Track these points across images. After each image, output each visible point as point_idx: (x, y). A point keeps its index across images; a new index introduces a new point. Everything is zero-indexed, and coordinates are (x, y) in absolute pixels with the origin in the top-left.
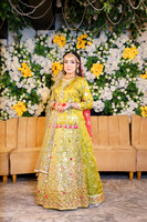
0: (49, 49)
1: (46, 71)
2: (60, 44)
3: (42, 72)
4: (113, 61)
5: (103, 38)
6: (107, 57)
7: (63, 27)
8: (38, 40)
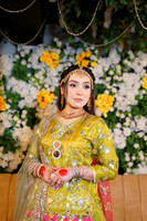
0: (33, 72)
1: (28, 102)
2: (50, 63)
3: (21, 104)
5: (114, 57)
6: (119, 85)
7: (56, 40)
8: (17, 57)
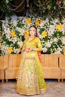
0: (23, 25)
1: (22, 34)
2: (28, 22)
4: (51, 30)
5: (47, 20)
7: (30, 15)
8: (18, 21)
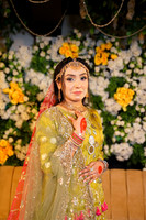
0: (52, 64)
3: (40, 97)
5: (135, 50)
6: (140, 79)
7: (75, 31)
8: (36, 48)
